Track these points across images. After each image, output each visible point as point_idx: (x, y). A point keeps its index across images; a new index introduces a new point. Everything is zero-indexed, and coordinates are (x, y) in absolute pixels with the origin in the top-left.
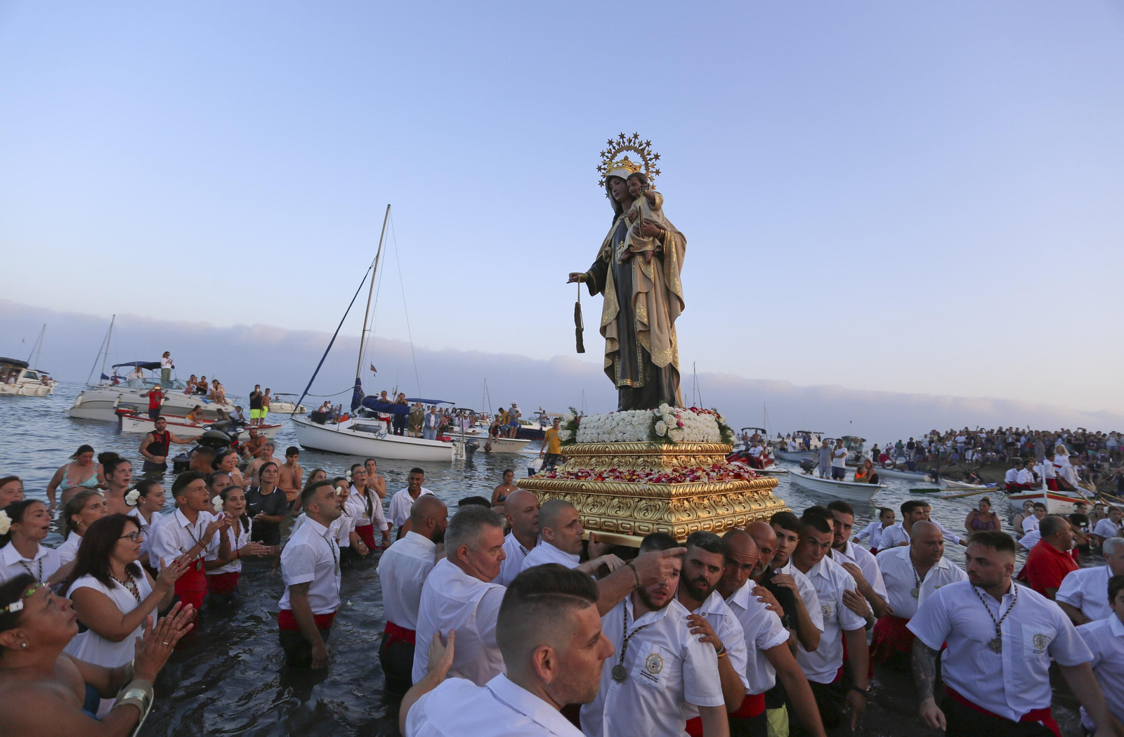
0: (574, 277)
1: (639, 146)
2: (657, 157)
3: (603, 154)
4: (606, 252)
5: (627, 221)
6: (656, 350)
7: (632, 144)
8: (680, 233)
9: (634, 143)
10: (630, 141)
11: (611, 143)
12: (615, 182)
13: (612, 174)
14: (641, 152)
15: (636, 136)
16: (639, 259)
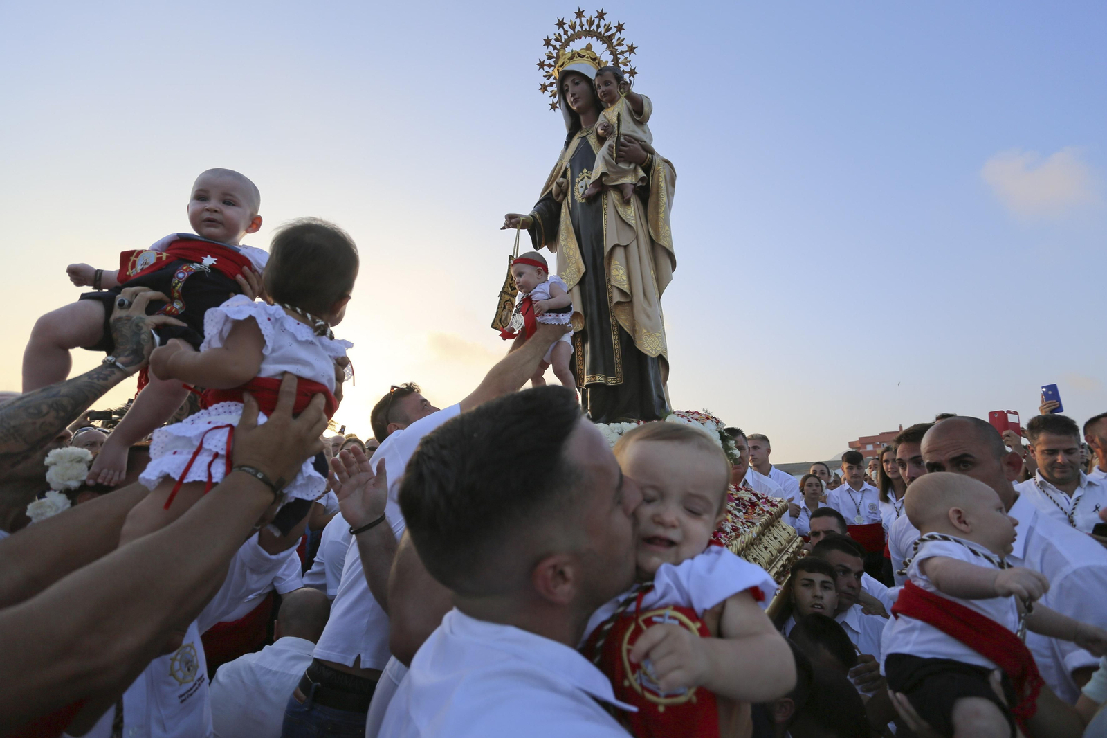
0: (513, 220)
1: (606, 32)
2: (631, 49)
3: (548, 42)
4: (559, 185)
5: (592, 141)
6: (644, 331)
7: (594, 27)
8: (667, 162)
9: (598, 26)
10: (592, 23)
11: (561, 24)
12: (573, 81)
13: (568, 67)
14: (608, 40)
15: (601, 15)
16: (613, 196)
